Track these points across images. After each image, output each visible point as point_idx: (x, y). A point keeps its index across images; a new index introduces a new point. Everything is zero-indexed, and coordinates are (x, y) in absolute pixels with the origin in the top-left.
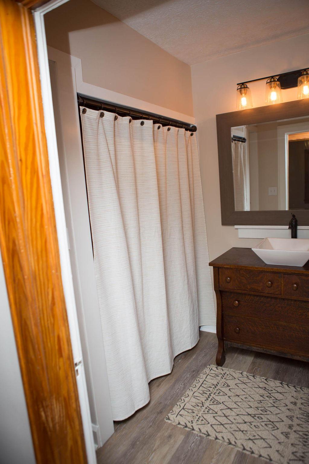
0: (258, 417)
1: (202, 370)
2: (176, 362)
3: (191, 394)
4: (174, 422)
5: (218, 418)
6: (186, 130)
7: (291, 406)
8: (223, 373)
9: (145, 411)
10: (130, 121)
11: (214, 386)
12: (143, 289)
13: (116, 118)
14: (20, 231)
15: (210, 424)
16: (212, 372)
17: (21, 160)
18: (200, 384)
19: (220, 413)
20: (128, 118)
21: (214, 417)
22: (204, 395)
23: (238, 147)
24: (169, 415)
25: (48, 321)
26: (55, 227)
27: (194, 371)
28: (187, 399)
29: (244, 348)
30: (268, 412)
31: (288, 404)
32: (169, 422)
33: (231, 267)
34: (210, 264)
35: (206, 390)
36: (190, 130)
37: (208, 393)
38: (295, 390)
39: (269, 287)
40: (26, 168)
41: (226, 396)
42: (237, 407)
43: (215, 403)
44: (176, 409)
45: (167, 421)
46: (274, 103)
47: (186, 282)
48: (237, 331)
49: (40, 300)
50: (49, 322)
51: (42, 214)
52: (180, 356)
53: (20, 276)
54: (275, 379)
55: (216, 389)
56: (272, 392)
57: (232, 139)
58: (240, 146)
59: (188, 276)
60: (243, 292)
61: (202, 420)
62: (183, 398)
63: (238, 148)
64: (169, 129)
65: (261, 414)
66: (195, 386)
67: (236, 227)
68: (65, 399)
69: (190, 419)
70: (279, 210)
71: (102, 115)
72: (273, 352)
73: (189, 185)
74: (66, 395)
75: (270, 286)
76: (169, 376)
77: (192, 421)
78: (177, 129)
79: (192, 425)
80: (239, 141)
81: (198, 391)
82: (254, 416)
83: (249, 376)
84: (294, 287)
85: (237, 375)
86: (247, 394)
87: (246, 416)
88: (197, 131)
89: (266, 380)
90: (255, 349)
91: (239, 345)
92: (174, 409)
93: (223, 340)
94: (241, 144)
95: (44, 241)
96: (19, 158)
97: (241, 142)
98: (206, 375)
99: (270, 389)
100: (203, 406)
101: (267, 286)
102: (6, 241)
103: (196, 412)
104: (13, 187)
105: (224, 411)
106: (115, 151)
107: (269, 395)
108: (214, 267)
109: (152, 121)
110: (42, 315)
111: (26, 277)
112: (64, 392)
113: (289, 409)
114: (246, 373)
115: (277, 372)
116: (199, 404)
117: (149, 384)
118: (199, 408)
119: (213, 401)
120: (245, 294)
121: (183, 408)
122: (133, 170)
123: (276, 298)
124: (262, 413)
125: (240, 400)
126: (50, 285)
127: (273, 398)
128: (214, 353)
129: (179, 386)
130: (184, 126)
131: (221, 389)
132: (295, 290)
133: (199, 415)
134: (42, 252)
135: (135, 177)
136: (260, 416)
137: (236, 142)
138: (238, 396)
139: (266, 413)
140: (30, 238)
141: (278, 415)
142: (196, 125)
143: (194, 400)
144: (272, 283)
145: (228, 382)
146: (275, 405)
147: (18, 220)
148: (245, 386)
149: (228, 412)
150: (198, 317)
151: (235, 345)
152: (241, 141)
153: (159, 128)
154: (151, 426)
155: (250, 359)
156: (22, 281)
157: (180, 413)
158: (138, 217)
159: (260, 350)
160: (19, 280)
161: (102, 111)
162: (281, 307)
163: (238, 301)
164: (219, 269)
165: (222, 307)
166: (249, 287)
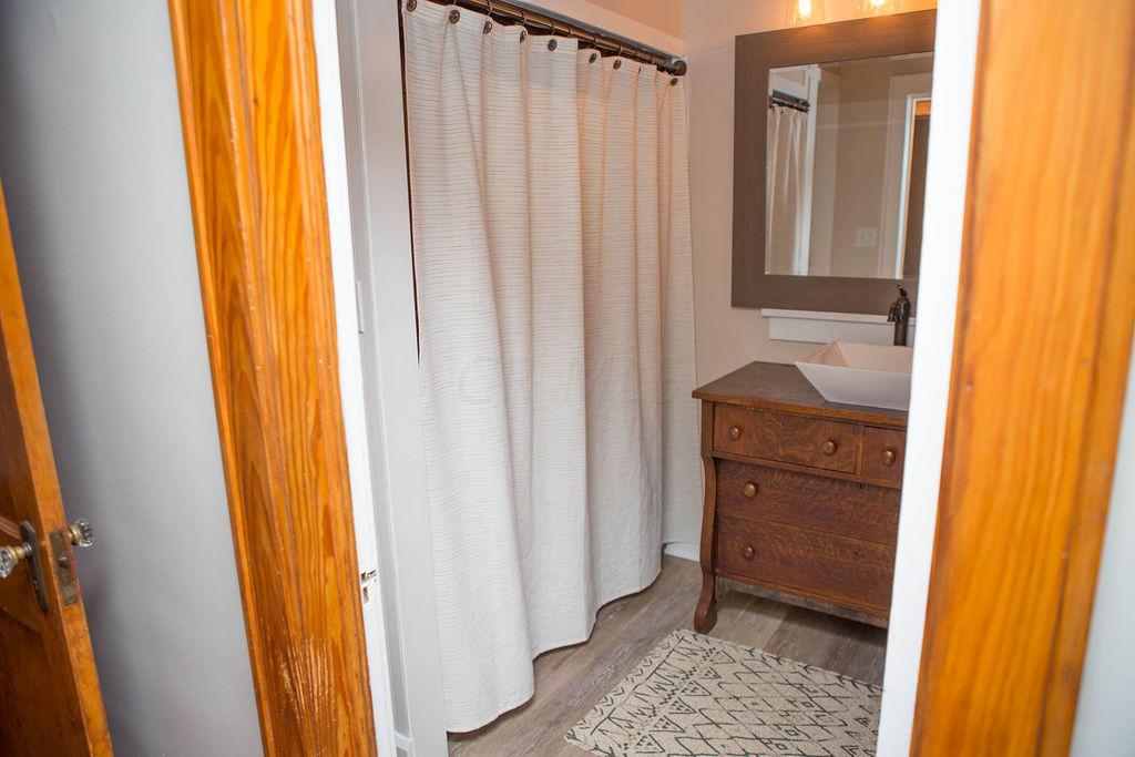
0: (777, 745)
1: (662, 639)
2: (601, 617)
3: (629, 687)
4: (585, 743)
5: (686, 742)
6: (661, 69)
7: (854, 726)
8: (707, 648)
9: (520, 718)
10: (522, 38)
11: (683, 676)
12: (532, 441)
13: (487, 29)
14: (249, 262)
15: (667, 752)
16: (683, 644)
17: (256, 101)
18: (652, 669)
19: (691, 732)
20: (518, 29)
21: (676, 739)
22: (660, 691)
23: (789, 121)
24: (576, 728)
25: (303, 471)
26: (329, 260)
27: (641, 640)
28: (618, 699)
29: (762, 595)
30: (802, 736)
31: (849, 721)
32: (574, 742)
33: (745, 404)
34: (695, 394)
35: (665, 681)
36: (670, 72)
37: (669, 688)
38: (870, 693)
39: (828, 455)
40: (268, 120)
41: (710, 698)
42: (734, 721)
43: (683, 710)
44: (592, 718)
45: (568, 741)
46: (877, 14)
47: (637, 434)
48: (748, 555)
49: (289, 423)
50: (306, 474)
51: (300, 230)
52: (613, 606)
53: (245, 367)
54: (827, 667)
55: (688, 681)
56: (815, 694)
57: (771, 98)
58: (794, 120)
59: (642, 423)
60: (767, 463)
61: (649, 744)
62: (609, 696)
63: (788, 125)
64: (617, 65)
65: (785, 739)
66: (640, 672)
67: (765, 312)
68: (335, 648)
69: (622, 740)
70: (878, 277)
71: (454, 18)
72: (827, 607)
73: (659, 205)
74: (338, 640)
75: (831, 450)
76: (582, 648)
77: (626, 745)
78: (638, 64)
79: (624, 751)
80: (792, 107)
81: (648, 683)
82: (767, 743)
83: (768, 659)
84: (886, 457)
85: (740, 653)
86: (758, 696)
87: (749, 742)
88: (687, 73)
89: (805, 668)
90: (785, 597)
91: (749, 588)
92: (587, 718)
93: (715, 575)
94: (796, 115)
95: (302, 290)
96: (252, 97)
97: (795, 111)
98: (668, 651)
99: (813, 688)
100: (655, 715)
101: (825, 453)
102: (216, 287)
103: (638, 727)
104: (237, 160)
105: (701, 729)
106: (483, 107)
107: (808, 700)
108: (703, 402)
109: (575, 41)
110: (291, 457)
111: (258, 368)
112: (334, 633)
113: (848, 733)
114: (761, 652)
115: (833, 654)
116: (645, 711)
117: (535, 661)
118: (646, 718)
119: (678, 705)
120: (773, 470)
121: (608, 717)
122: (523, 157)
123: (843, 482)
124: (788, 737)
125: (741, 708)
126: (312, 392)
127: (816, 708)
128: (691, 603)
129: (605, 670)
130: (654, 60)
131: (700, 681)
132: (889, 465)
133: (643, 733)
134: (296, 315)
135: (529, 175)
136: (783, 742)
137: (784, 108)
138: (738, 699)
139: (795, 737)
140: (271, 281)
141: (823, 744)
142: (685, 60)
143: (634, 701)
144: (836, 446)
145: (716, 667)
146: (820, 722)
147: (245, 236)
148: (754, 679)
149: (709, 731)
150: (660, 520)
151: (741, 587)
152: (796, 108)
153: (592, 59)
154: (532, 750)
155: (773, 623)
156: (250, 377)
157: (602, 727)
158: (531, 271)
159: (799, 601)
160: (242, 374)
161: (454, 7)
162: (855, 504)
163: (756, 485)
164: (714, 406)
165: (717, 496)
166: (781, 452)
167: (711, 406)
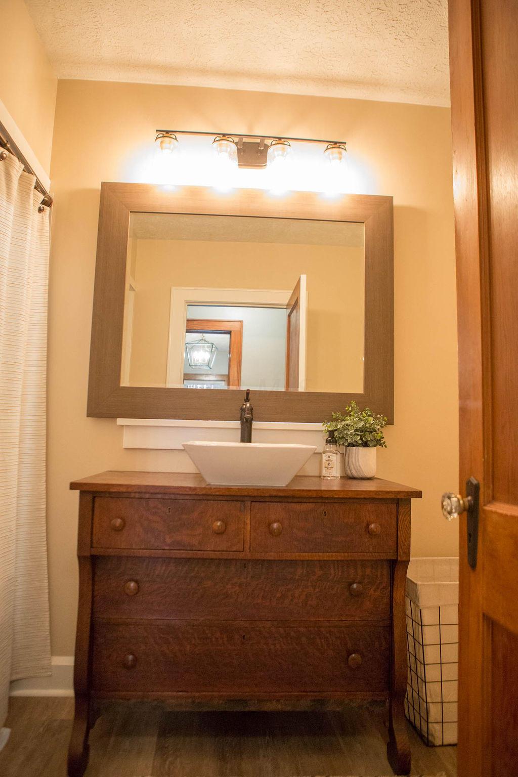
34: (73, 487)
39: (218, 535)
60: (152, 553)
67: (120, 421)
75: (221, 530)
84: (273, 529)
101: (215, 532)
108: (82, 494)
120: (157, 560)
132: (277, 537)
144: (225, 525)
162: (240, 586)
163: (136, 582)
164: (94, 498)
165: (93, 603)
166: (168, 541)
167: (89, 498)
